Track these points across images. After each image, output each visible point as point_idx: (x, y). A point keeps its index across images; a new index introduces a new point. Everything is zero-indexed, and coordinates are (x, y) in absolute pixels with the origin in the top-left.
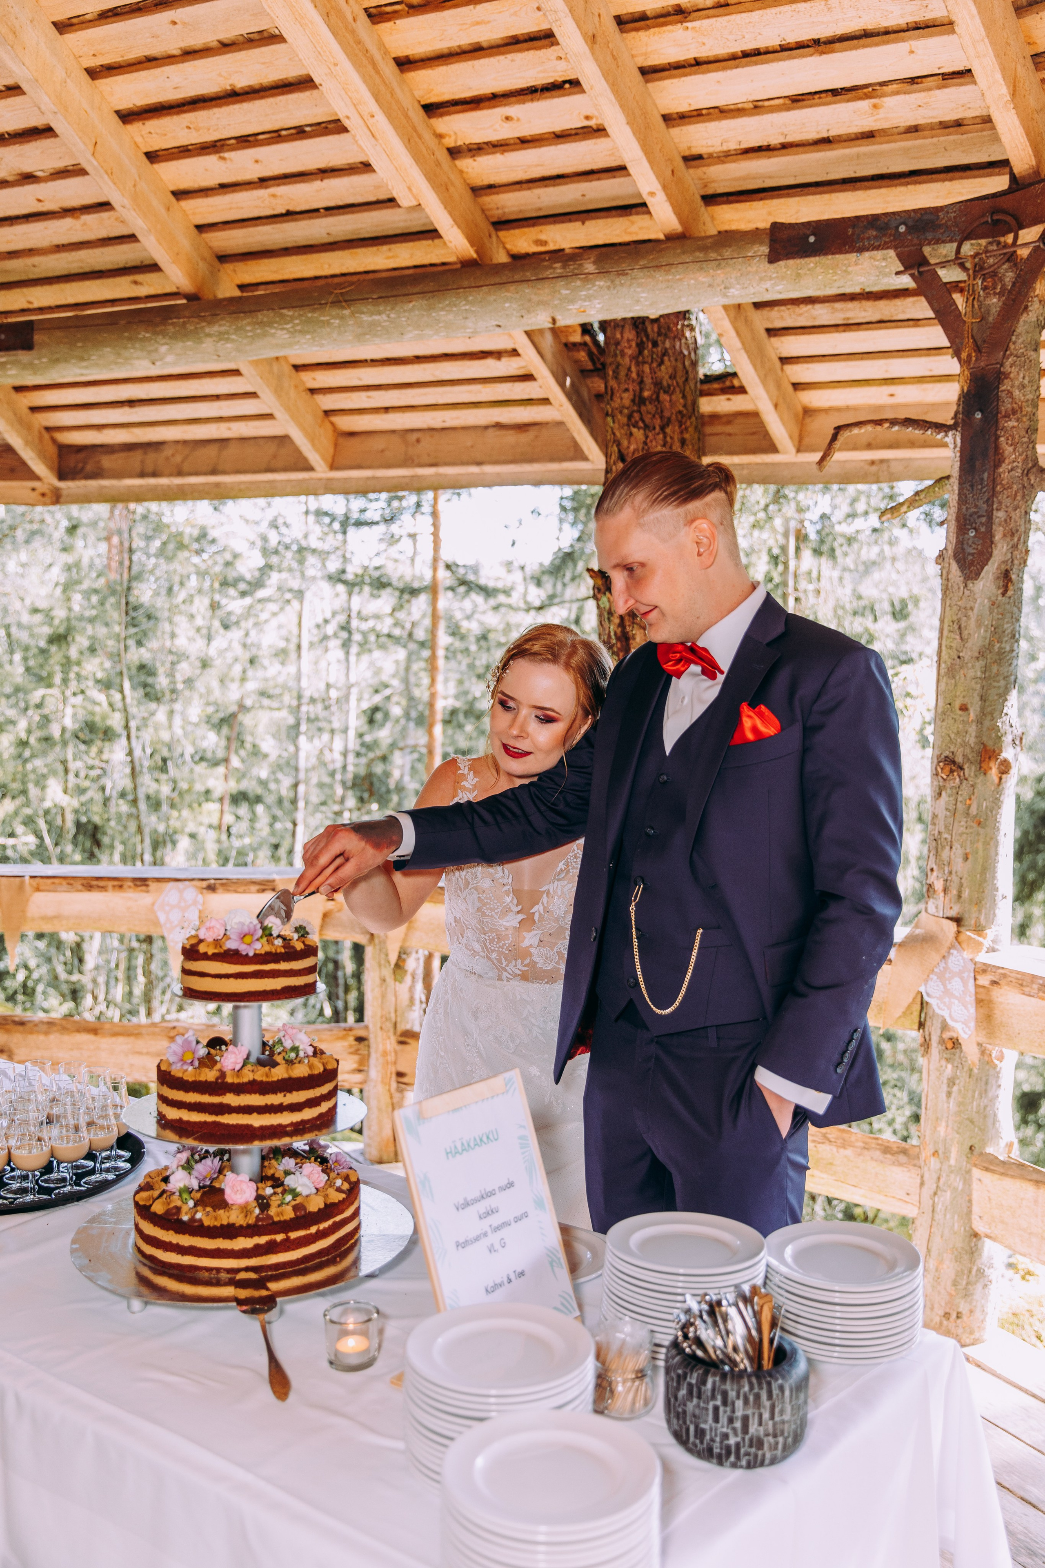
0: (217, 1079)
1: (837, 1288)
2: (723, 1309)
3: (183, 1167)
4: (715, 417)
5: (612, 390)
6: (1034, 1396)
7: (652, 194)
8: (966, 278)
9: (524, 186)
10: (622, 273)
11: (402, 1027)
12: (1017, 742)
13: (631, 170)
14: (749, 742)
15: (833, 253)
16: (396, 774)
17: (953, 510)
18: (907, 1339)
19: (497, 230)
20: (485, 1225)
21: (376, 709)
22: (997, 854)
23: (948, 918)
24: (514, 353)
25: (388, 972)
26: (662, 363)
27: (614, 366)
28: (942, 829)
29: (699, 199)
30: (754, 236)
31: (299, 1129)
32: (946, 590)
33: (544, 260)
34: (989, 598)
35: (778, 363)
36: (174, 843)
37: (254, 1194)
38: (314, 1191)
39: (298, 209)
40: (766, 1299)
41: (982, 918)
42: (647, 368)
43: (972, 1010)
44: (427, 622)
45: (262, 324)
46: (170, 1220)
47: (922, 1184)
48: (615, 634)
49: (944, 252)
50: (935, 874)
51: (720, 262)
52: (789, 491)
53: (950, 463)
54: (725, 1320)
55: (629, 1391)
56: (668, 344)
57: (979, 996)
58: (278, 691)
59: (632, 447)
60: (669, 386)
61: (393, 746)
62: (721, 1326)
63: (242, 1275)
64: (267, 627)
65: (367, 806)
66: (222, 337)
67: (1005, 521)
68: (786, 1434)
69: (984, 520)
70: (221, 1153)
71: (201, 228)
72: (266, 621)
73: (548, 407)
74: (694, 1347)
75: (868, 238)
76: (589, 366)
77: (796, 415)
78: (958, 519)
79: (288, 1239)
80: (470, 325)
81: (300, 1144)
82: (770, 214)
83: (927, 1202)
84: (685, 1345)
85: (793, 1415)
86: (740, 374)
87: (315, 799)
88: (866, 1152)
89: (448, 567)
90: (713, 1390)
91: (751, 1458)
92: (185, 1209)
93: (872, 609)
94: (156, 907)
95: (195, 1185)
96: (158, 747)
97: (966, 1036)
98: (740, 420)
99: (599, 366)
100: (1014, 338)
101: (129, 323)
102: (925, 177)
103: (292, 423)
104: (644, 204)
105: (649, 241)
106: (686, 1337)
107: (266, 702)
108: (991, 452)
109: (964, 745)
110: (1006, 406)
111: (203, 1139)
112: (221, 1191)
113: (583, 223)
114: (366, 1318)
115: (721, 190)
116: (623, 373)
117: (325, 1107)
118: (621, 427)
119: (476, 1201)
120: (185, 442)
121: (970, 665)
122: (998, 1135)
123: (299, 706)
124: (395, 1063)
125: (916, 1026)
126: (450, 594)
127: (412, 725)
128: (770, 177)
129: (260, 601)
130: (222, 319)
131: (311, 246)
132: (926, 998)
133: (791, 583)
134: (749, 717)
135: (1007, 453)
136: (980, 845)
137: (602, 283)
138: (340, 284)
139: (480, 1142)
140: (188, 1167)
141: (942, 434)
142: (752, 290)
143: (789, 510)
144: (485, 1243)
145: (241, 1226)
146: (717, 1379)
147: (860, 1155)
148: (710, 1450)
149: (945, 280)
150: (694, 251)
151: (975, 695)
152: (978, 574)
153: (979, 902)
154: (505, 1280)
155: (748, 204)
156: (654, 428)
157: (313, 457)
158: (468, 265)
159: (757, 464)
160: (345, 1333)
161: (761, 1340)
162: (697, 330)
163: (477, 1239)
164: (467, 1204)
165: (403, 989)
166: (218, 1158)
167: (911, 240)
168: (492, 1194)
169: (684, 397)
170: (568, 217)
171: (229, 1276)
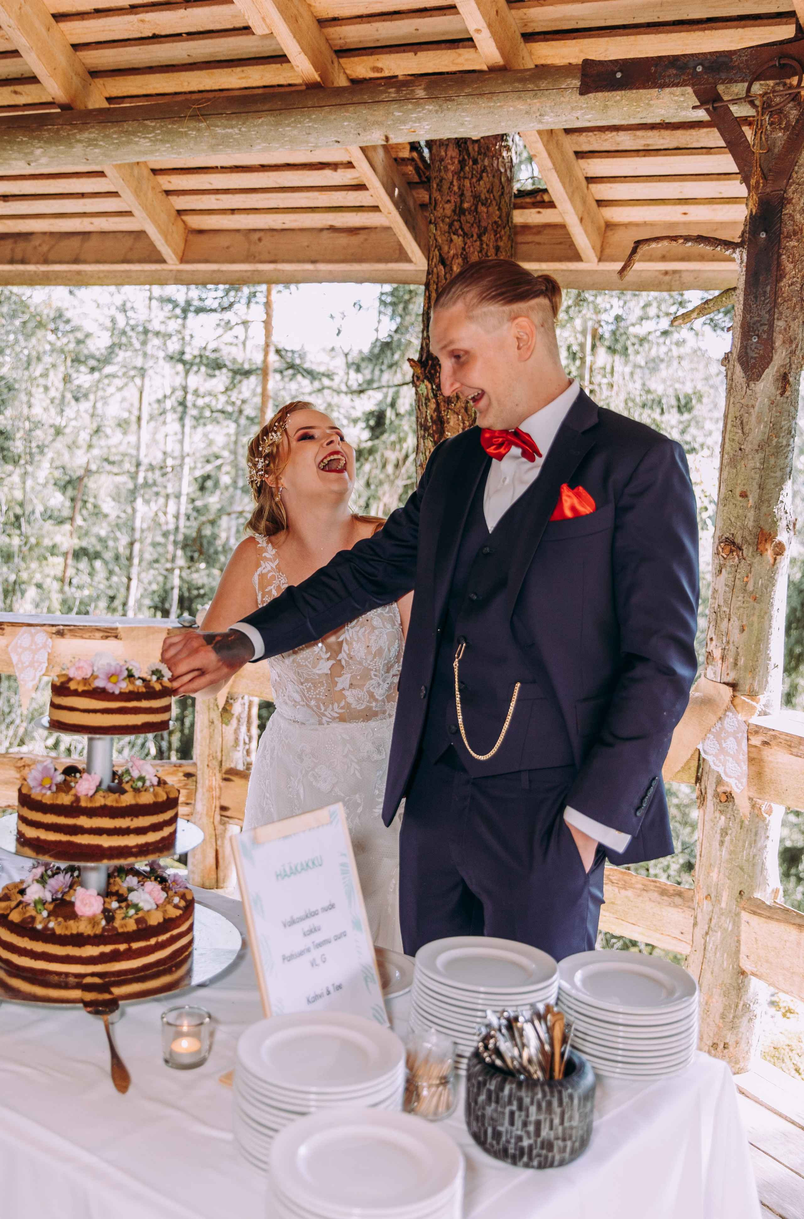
0: (72, 803)
1: (621, 1010)
2: (519, 1024)
3: (38, 881)
4: (526, 228)
5: (435, 200)
6: (793, 1123)
7: (478, 31)
8: (755, 114)
9: (364, 19)
10: (449, 99)
11: (226, 765)
12: (791, 527)
13: (461, 9)
14: (567, 519)
15: (638, 88)
16: (223, 535)
17: (739, 319)
18: (682, 1059)
19: (339, 57)
20: (308, 942)
21: (208, 477)
22: (770, 627)
23: (724, 683)
24: (350, 165)
25: (216, 715)
26: (481, 178)
27: (438, 180)
28: (722, 603)
29: (519, 36)
30: (566, 70)
31: (143, 851)
32: (730, 390)
33: (380, 85)
34: (769, 398)
35: (584, 182)
36: (23, 593)
37: (101, 907)
38: (155, 907)
39: (163, 33)
40: (559, 1017)
41: (756, 684)
42: (467, 183)
43: (745, 767)
44: (258, 400)
45: (127, 132)
46: (25, 928)
47: (695, 924)
48: (432, 418)
49: (736, 91)
50: (714, 643)
51: (536, 93)
52: (589, 295)
53: (736, 276)
54: (521, 1035)
55: (433, 1096)
56: (486, 162)
57: (751, 755)
58: (116, 458)
59: (452, 252)
60: (486, 199)
61: (221, 512)
62: (518, 1040)
63: (88, 980)
64: (111, 401)
65: (197, 564)
66: (91, 143)
67: (785, 329)
68: (574, 1139)
69: (766, 328)
70: (71, 869)
71: (76, 47)
72: (112, 395)
73: (377, 214)
74: (494, 1057)
75: (669, 76)
76: (416, 179)
77: (599, 229)
78: (742, 327)
79: (129, 949)
80: (312, 140)
81: (142, 865)
82: (581, 51)
83: (699, 941)
84: (485, 1054)
85: (580, 1122)
86: (550, 191)
87: (148, 556)
88: (645, 893)
89: (278, 351)
90: (510, 1096)
91: (542, 1159)
92: (39, 918)
93: (660, 402)
94: (10, 649)
95: (49, 897)
96: (13, 504)
97: (738, 791)
98: (548, 231)
99: (424, 179)
100: (796, 168)
101: (9, 128)
102: (720, 24)
103: (149, 221)
104: (471, 39)
105: (474, 71)
106: (486, 1047)
107: (108, 467)
108: (774, 267)
109: (743, 528)
110: (788, 227)
111: (58, 856)
112: (72, 904)
113: (416, 54)
114: (198, 1022)
115: (538, 30)
116: (445, 187)
117: (166, 832)
118: (443, 233)
119: (302, 919)
120: (52, 234)
121: (750, 457)
122: (765, 883)
123: (137, 473)
124: (219, 798)
125: (693, 781)
126: (278, 376)
127: (239, 492)
128: (583, 19)
129: (107, 376)
130: (91, 127)
131: (173, 66)
132: (703, 755)
133: (587, 377)
134: (569, 497)
135: (787, 269)
136: (755, 619)
137: (431, 108)
138: (198, 100)
139: (306, 867)
140: (42, 880)
141: (731, 250)
142: (564, 118)
143: (587, 312)
144: (307, 957)
145: (89, 936)
146: (514, 1086)
147: (639, 896)
148: (505, 1150)
149: (736, 115)
150: (514, 82)
151: (754, 484)
152: (759, 376)
153: (753, 670)
154: (325, 992)
155: (563, 42)
156: (472, 236)
157: (166, 251)
158: (312, 87)
159: (563, 270)
160: (180, 1035)
161: (553, 1054)
162: (513, 151)
163: (301, 954)
164: (293, 922)
165: (229, 730)
166: (69, 874)
167: (707, 79)
168: (315, 914)
169: (500, 209)
170: (402, 48)
171: (76, 980)
